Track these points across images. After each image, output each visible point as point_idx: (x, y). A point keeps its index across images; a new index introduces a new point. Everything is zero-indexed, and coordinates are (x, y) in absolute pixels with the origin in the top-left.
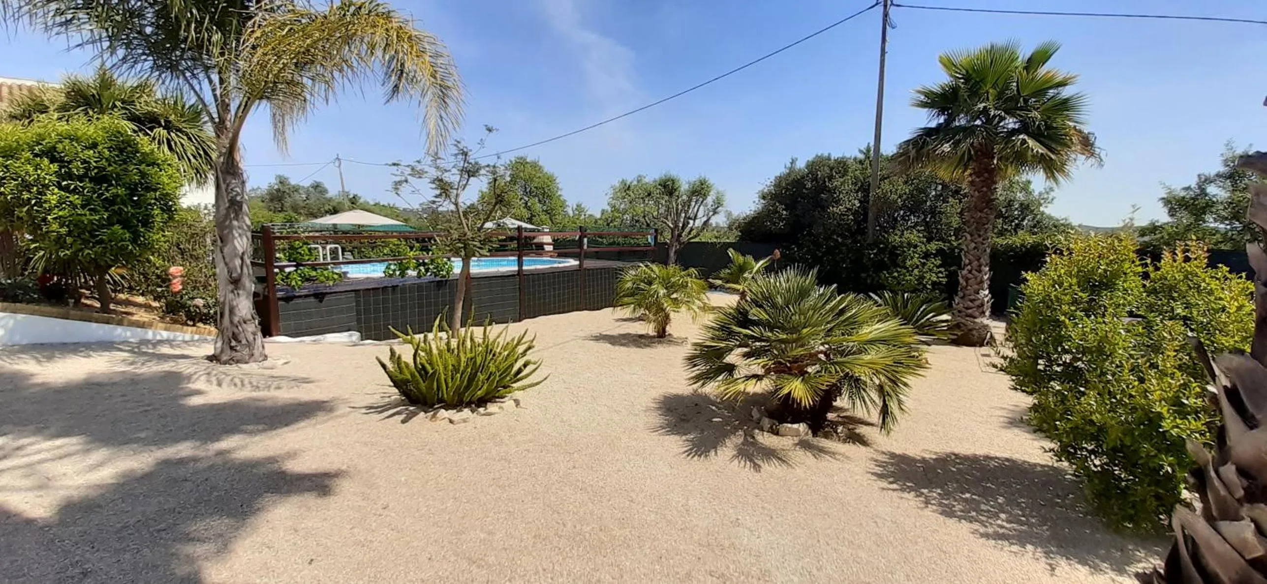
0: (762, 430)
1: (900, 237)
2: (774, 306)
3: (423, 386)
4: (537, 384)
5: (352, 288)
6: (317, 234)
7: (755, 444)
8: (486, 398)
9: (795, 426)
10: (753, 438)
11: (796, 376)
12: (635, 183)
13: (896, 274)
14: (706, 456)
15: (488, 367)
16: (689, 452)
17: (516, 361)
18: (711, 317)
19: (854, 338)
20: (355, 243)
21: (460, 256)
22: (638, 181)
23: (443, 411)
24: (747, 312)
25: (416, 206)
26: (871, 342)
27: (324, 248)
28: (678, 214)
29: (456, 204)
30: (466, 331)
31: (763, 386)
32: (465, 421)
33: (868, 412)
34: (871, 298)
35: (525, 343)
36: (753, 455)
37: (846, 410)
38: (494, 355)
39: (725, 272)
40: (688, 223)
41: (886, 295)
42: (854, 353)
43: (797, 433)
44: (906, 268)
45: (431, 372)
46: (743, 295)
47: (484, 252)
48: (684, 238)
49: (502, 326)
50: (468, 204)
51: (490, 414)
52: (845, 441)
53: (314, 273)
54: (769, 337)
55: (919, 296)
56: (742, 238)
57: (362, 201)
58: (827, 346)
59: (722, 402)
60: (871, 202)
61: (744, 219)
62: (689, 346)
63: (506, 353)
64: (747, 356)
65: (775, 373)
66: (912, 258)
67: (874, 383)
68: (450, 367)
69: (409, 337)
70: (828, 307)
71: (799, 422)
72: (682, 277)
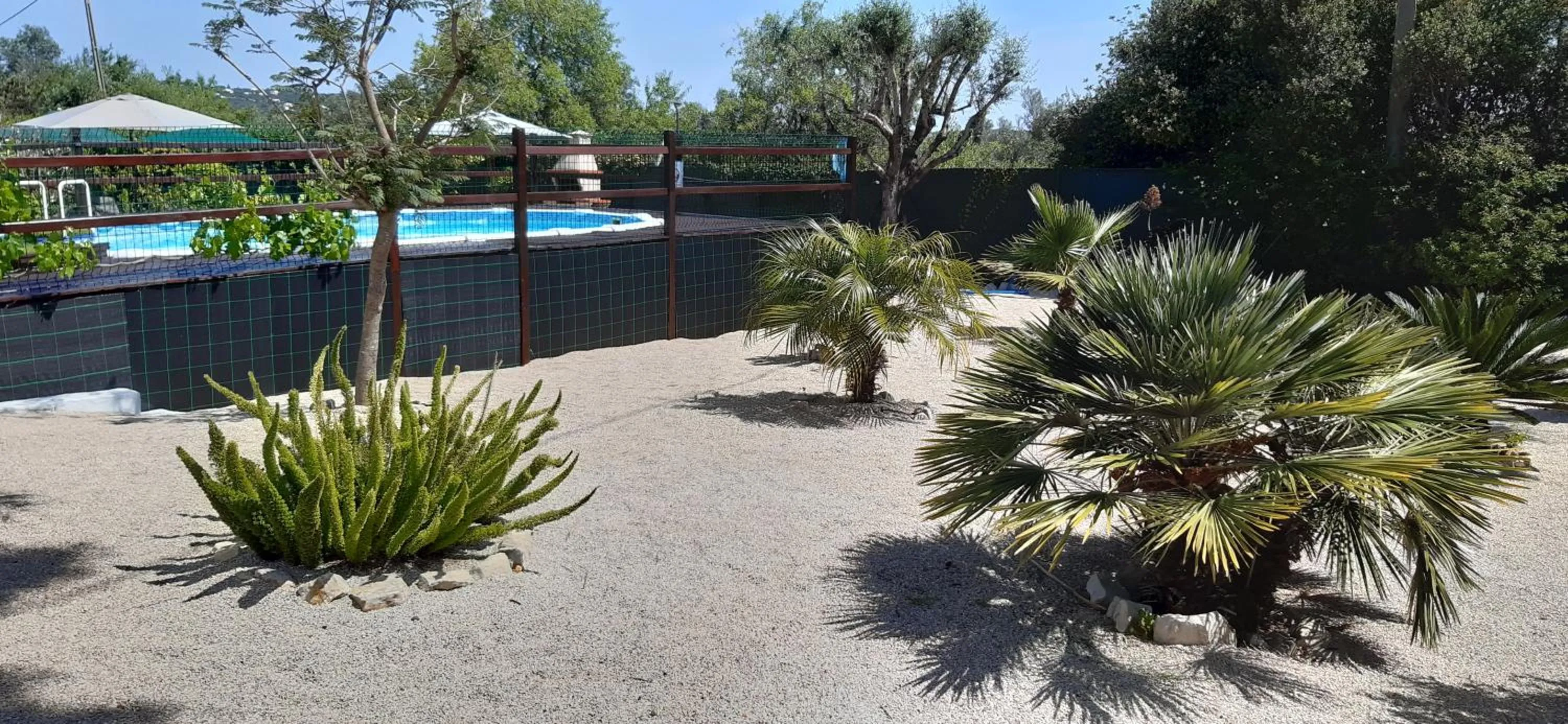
0: (1111, 626)
1: (1471, 152)
2: (1144, 324)
3: (288, 517)
4: (565, 513)
5: (116, 284)
6: (36, 155)
7: (1095, 661)
8: (442, 546)
9: (1196, 619)
10: (1089, 646)
11: (1200, 498)
12: (799, 23)
13: (1455, 246)
14: (974, 690)
15: (445, 474)
16: (932, 682)
17: (512, 458)
18: (985, 351)
19: (1346, 405)
20: (125, 175)
21: (373, 206)
22: (806, 18)
23: (336, 577)
24: (1076, 341)
25: (264, 83)
26: (1392, 414)
27: (52, 188)
28: (907, 103)
29: (361, 77)
30: (390, 386)
31: (1115, 520)
32: (389, 603)
33: (1379, 585)
34: (1391, 304)
35: (535, 415)
36: (1088, 687)
37: (1323, 582)
38: (458, 445)
39: (1021, 242)
40: (932, 123)
41: (1431, 298)
42: (1347, 442)
43: (1199, 636)
44: (1484, 230)
45: (307, 484)
46: (1065, 298)
47: (434, 195)
48: (921, 161)
49: (475, 377)
50: (392, 77)
51: (451, 587)
52: (1319, 658)
53: (29, 249)
54: (1129, 401)
55: (1511, 302)
56: (1064, 158)
57: (138, 70)
58: (1277, 425)
59: (1013, 560)
60: (1397, 65)
61: (1073, 109)
62: (932, 424)
63: (488, 439)
64: (1073, 446)
65: (1146, 489)
66: (1498, 205)
67: (1395, 515)
68: (354, 473)
69: (255, 402)
70: (1283, 326)
71: (1207, 611)
72: (914, 254)
